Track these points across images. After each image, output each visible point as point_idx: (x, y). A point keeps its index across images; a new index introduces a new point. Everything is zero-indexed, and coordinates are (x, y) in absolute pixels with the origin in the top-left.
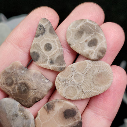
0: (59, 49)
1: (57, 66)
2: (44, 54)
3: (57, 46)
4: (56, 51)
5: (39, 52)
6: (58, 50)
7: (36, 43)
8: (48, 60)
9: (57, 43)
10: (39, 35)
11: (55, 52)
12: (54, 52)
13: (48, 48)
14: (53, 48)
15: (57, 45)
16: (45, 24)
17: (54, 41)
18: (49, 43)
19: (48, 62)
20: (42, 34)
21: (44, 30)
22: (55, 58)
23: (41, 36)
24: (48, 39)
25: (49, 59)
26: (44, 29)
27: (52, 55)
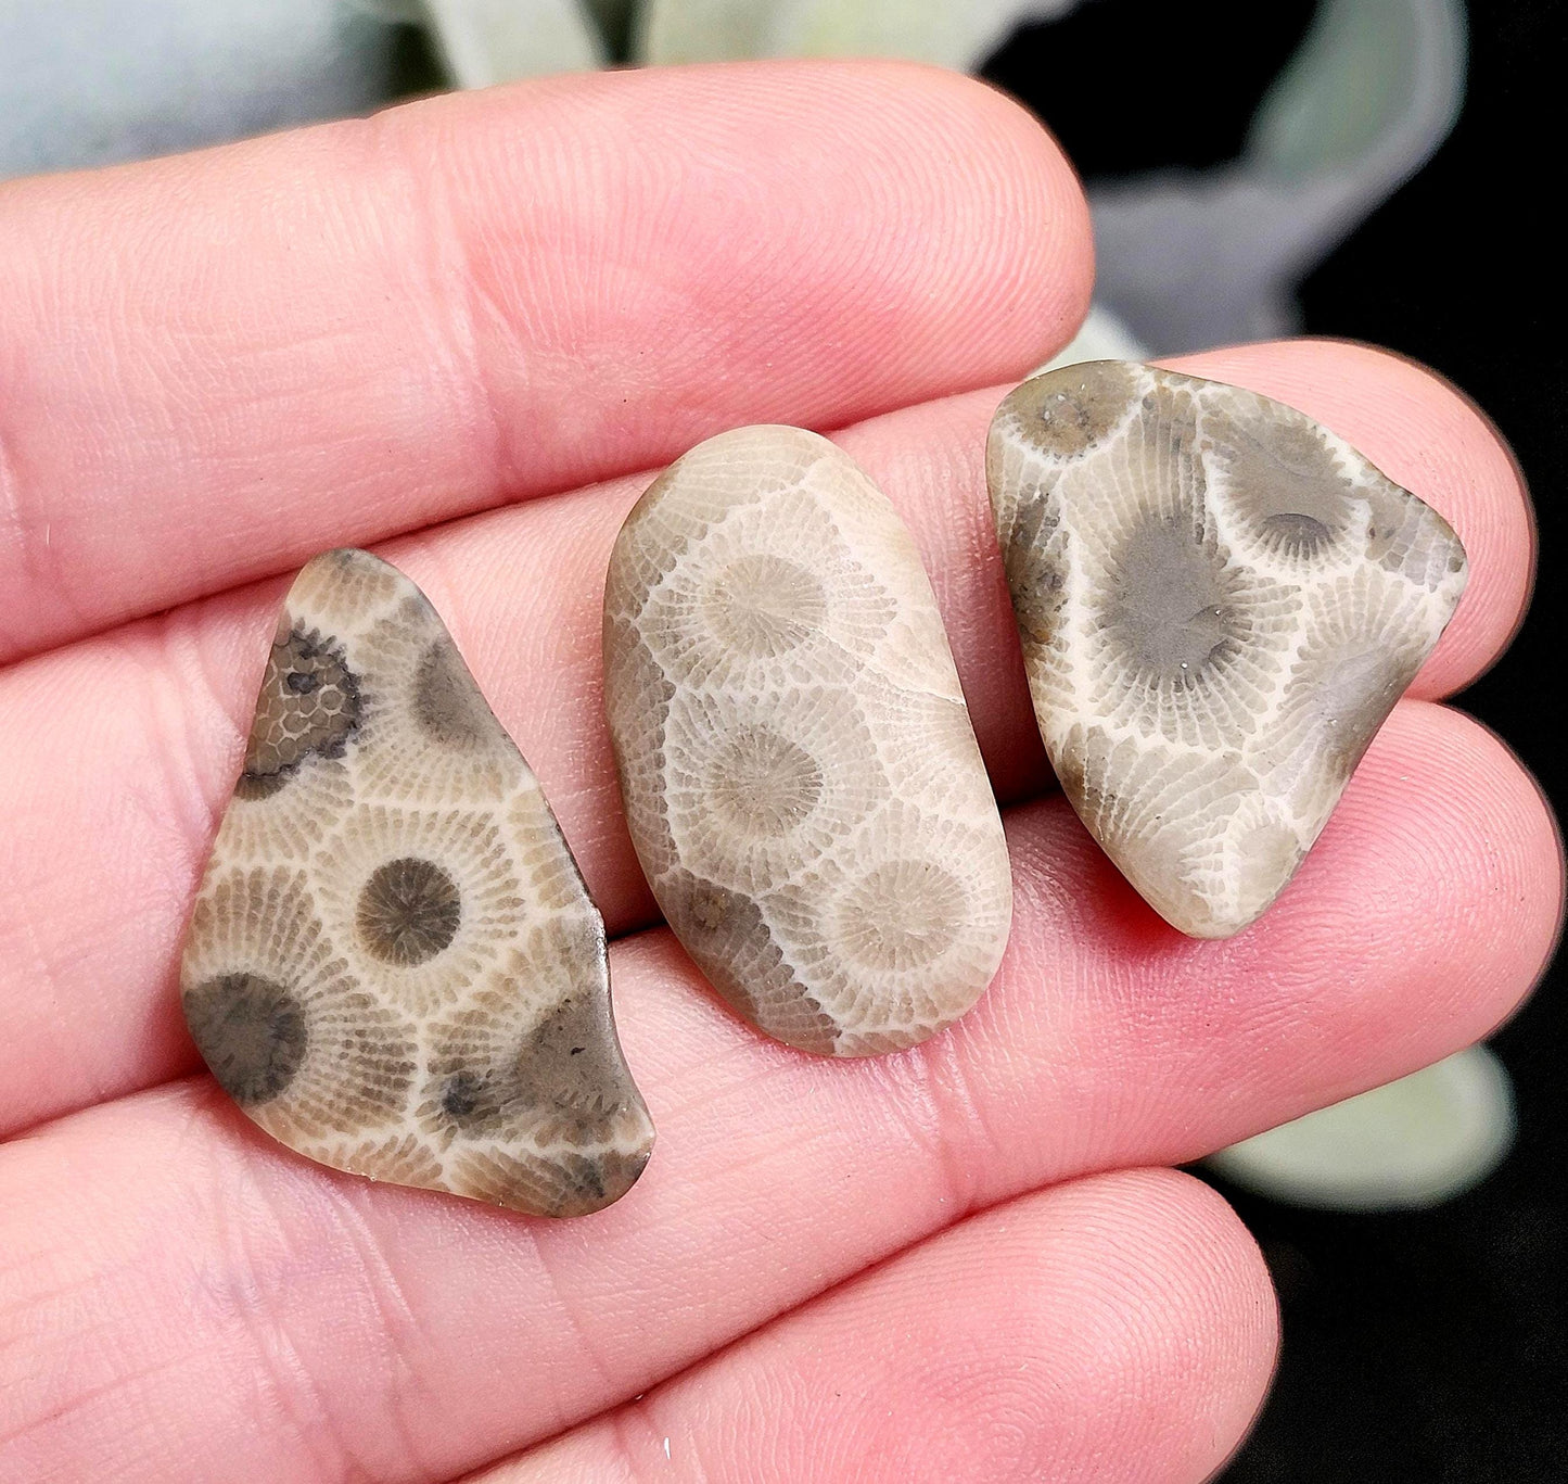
0: (557, 928)
1: (542, 1140)
2: (364, 1002)
3: (528, 892)
4: (520, 960)
5: (305, 982)
6: (538, 934)
7: (259, 861)
8: (420, 1078)
9: (516, 851)
10: (291, 767)
11: (502, 962)
12: (489, 965)
13: (409, 916)
14: (473, 911)
15: (523, 872)
16: (365, 623)
17: (479, 830)
18: (423, 854)
19: (414, 1099)
20: (331, 750)
21: (356, 703)
22: (506, 1037)
23: (309, 773)
24: (408, 805)
25: (423, 1056)
26: (350, 682)
27: (465, 1001)
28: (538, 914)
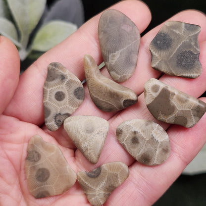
0: (48, 88)
1: (58, 71)
2: (68, 91)
3: (48, 92)
4: (52, 87)
5: (72, 95)
6: (50, 88)
7: (71, 108)
8: (66, 82)
9: (48, 96)
10: (64, 114)
11: (54, 87)
12: (55, 88)
13: (60, 96)
14: (54, 93)
15: (48, 94)
16: (51, 123)
17: (50, 100)
18: (56, 101)
19: (67, 80)
20: (60, 114)
21: (56, 117)
22: (57, 81)
23: (63, 113)
24: (55, 105)
25: (65, 83)
26: (55, 119)
27: (59, 86)
28: (49, 90)
